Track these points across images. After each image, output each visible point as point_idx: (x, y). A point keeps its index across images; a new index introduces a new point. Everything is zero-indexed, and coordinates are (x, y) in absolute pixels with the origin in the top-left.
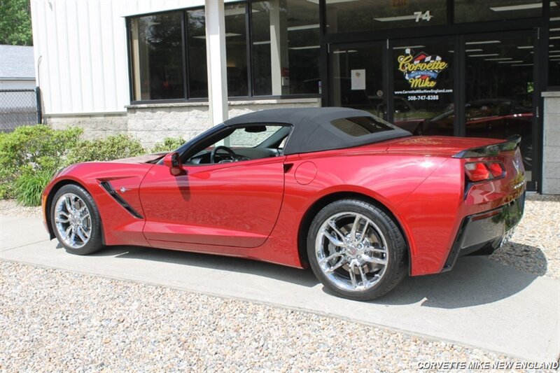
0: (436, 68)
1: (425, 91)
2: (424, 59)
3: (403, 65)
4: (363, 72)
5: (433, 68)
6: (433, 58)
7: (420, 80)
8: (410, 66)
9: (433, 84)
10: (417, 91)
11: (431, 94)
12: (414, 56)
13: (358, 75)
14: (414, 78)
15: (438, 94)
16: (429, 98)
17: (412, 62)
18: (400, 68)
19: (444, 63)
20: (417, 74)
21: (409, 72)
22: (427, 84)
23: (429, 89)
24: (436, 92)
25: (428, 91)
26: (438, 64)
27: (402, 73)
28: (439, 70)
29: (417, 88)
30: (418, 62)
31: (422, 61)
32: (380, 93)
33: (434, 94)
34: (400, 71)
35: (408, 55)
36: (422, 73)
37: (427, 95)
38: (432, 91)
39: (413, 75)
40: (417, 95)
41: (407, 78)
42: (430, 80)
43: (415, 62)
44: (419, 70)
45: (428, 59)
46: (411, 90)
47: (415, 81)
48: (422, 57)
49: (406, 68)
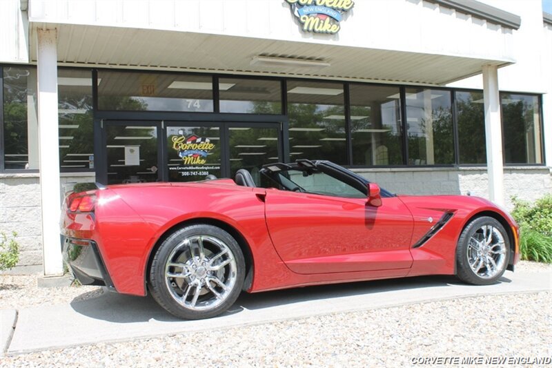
0: (206, 148)
1: (197, 168)
2: (196, 140)
3: (177, 144)
4: (137, 149)
5: (203, 148)
6: (203, 140)
7: (192, 158)
8: (183, 145)
9: (203, 162)
10: (190, 168)
11: (202, 170)
12: (186, 137)
13: (132, 151)
14: (187, 156)
15: (208, 170)
16: (200, 174)
17: (185, 142)
18: (174, 147)
19: (212, 145)
20: (189, 152)
21: (182, 151)
22: (198, 161)
23: (201, 166)
24: (206, 168)
25: (199, 168)
26: (207, 145)
27: (176, 151)
28: (208, 150)
29: (190, 165)
30: (190, 142)
31: (194, 142)
32: (154, 169)
33: (204, 170)
34: (174, 150)
35: (181, 136)
36: (194, 152)
37: (198, 171)
38: (203, 168)
39: (186, 154)
40: (189, 171)
41: (180, 156)
42: (201, 159)
43: (188, 143)
44: (191, 149)
45: (199, 140)
46: (184, 166)
47: (188, 159)
48: (194, 138)
49: (180, 147)
